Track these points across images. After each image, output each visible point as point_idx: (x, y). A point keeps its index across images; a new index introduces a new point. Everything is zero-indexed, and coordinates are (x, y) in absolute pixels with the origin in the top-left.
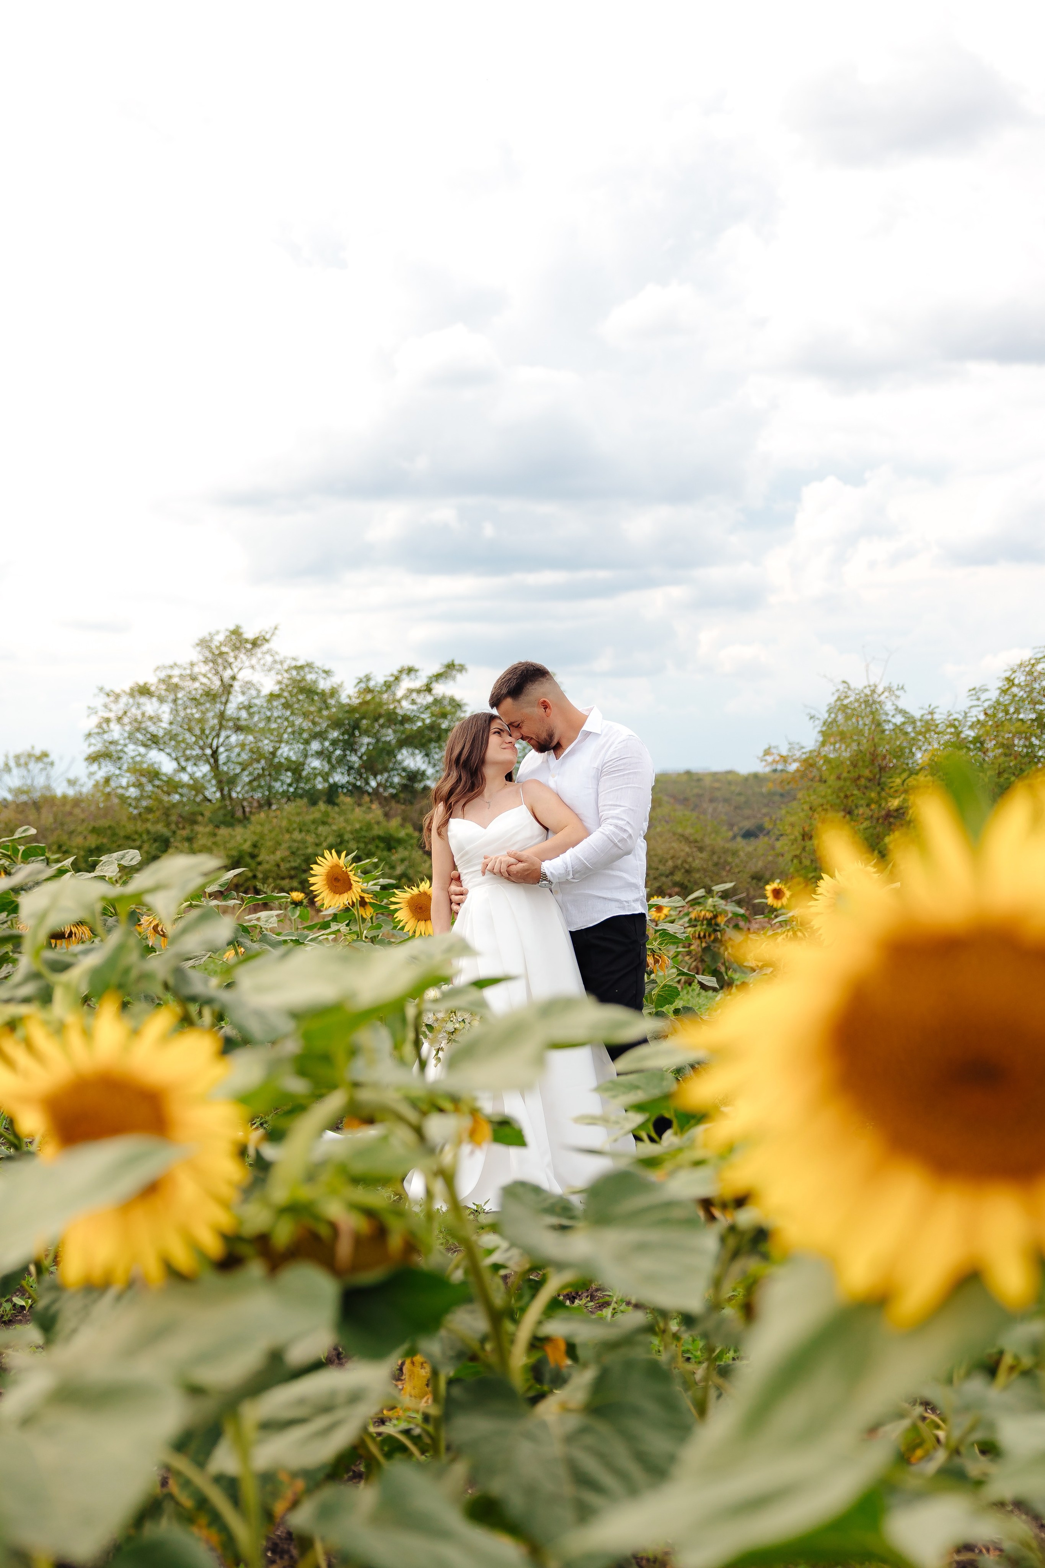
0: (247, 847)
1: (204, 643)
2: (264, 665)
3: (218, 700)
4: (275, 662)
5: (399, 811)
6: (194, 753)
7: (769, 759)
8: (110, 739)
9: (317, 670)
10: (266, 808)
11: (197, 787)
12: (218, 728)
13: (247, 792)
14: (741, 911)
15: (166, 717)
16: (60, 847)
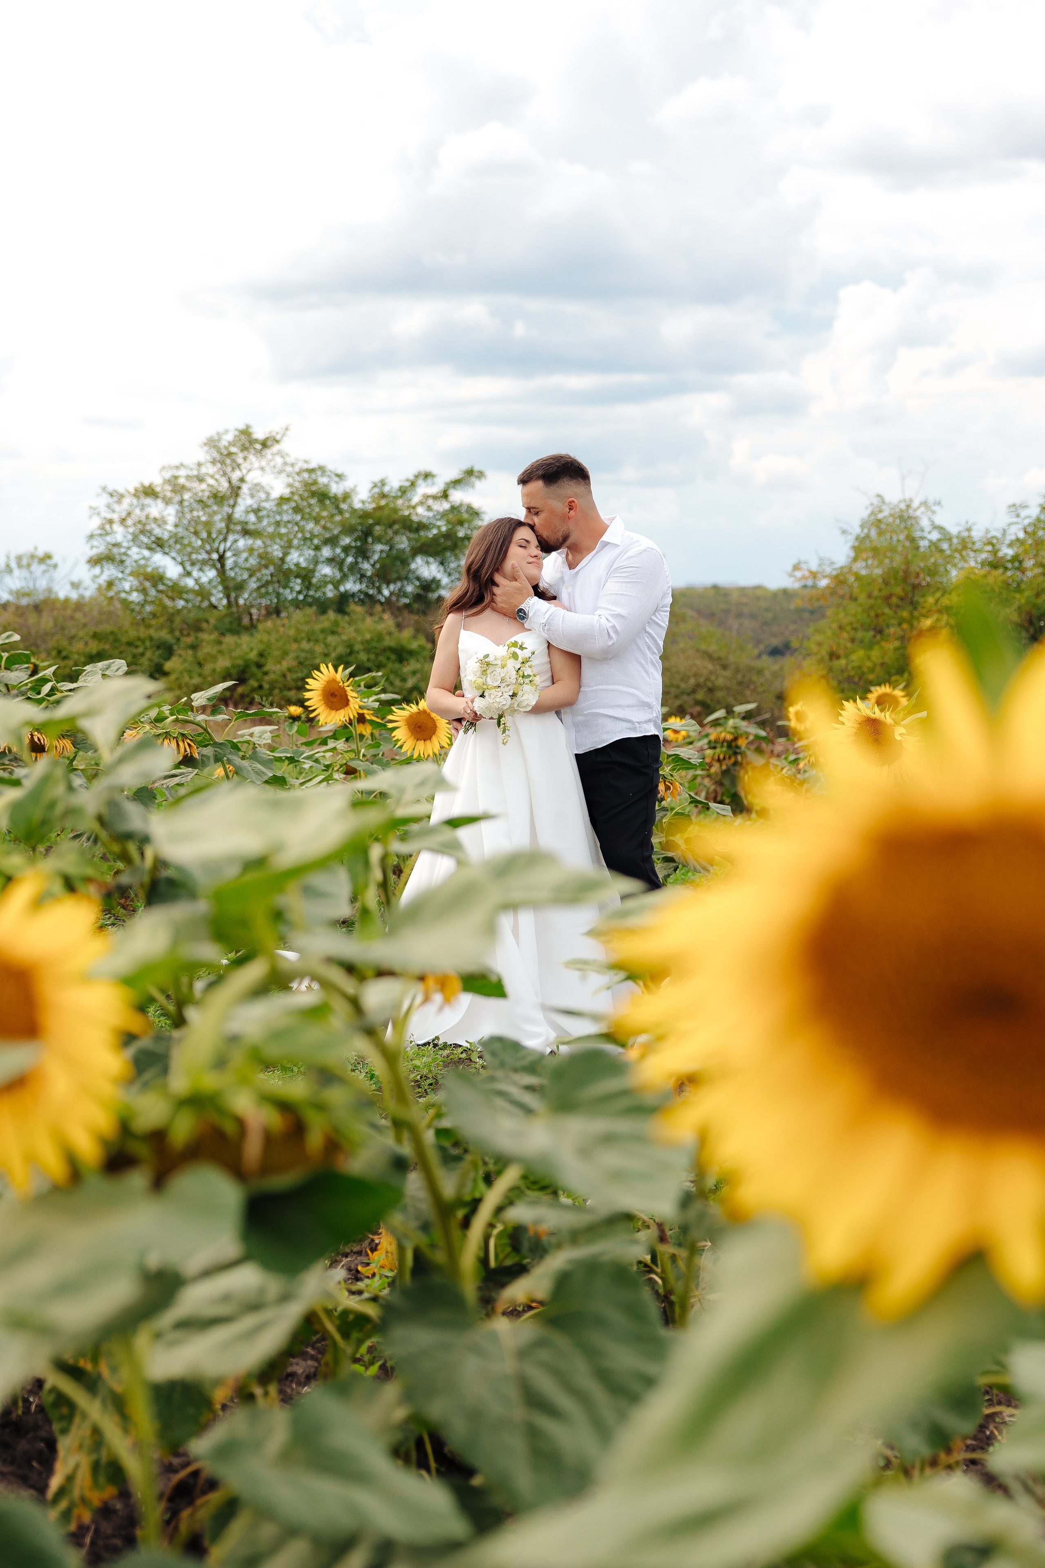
0: (253, 655)
1: (212, 443)
2: (274, 467)
3: (226, 503)
4: (285, 464)
5: (412, 622)
6: (200, 557)
7: (798, 574)
8: (113, 541)
9: (329, 473)
10: (274, 616)
11: (203, 592)
12: (226, 532)
13: (255, 599)
14: (763, 733)
15: (171, 519)
16: (59, 652)
